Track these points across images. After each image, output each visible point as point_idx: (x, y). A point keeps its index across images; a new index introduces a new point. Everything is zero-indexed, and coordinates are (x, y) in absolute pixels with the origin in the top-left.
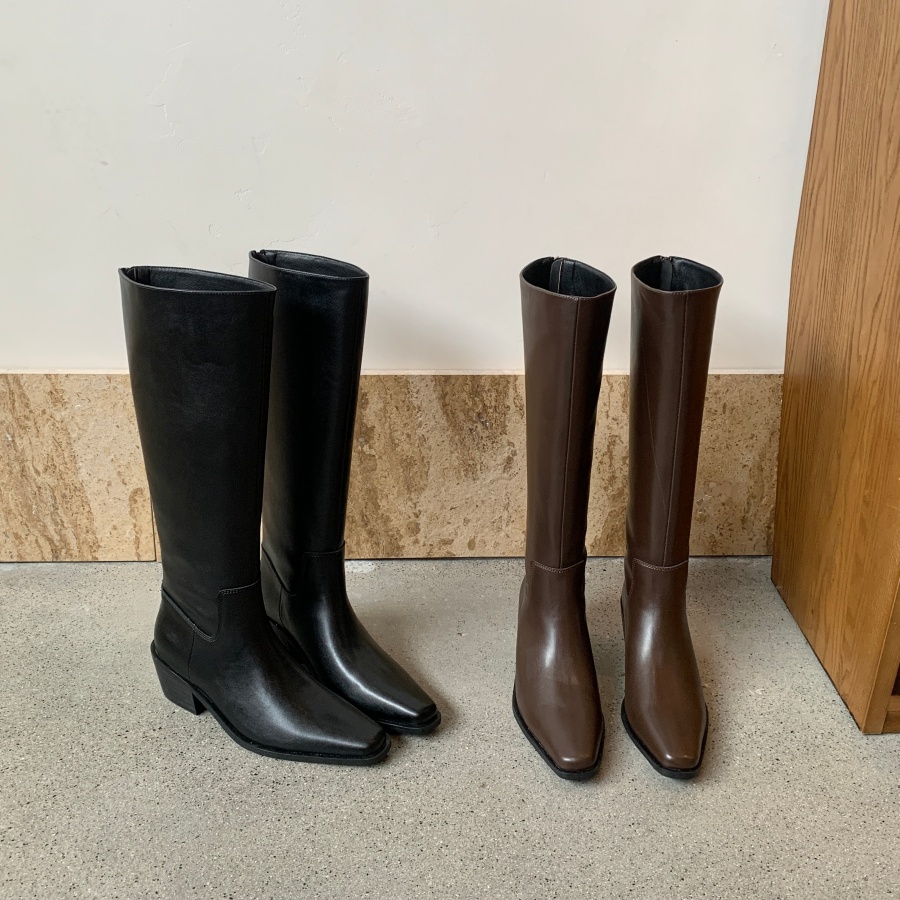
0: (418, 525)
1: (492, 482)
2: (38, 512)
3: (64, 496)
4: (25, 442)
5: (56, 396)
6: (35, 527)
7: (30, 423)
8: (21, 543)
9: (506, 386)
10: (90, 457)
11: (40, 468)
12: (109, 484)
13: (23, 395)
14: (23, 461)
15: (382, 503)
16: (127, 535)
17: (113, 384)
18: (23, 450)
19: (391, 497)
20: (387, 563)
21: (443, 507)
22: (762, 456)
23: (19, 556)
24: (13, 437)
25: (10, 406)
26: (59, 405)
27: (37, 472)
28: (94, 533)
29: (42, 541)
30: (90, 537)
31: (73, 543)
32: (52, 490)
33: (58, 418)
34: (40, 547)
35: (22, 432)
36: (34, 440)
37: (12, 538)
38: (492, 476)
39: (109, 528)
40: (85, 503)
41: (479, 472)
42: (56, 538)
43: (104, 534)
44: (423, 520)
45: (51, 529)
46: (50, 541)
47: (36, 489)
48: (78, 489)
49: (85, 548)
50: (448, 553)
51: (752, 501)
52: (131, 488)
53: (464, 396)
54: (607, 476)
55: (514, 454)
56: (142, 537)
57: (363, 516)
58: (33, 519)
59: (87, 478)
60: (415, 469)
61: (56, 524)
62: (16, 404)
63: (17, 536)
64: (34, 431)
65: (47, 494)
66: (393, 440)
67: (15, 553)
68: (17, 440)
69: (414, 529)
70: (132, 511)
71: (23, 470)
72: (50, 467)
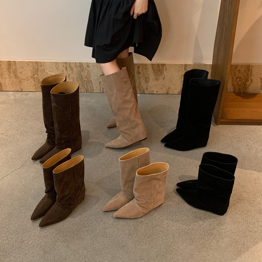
0: (148, 88)
1: (161, 81)
3: (88, 82)
5: (88, 66)
6: (83, 87)
7: (83, 70)
9: (164, 66)
10: (93, 76)
11: (85, 77)
12: (96, 80)
13: (82, 66)
14: (82, 76)
15: (142, 84)
16: (99, 88)
19: (143, 84)
20: (142, 94)
21: (152, 85)
24: (81, 72)
27: (84, 78)
28: (93, 88)
29: (84, 89)
31: (90, 90)
33: (88, 69)
34: (84, 90)
36: (84, 73)
38: (161, 80)
40: (92, 83)
41: (159, 80)
42: (87, 89)
43: (95, 88)
44: (149, 87)
45: (86, 87)
46: (86, 89)
47: (84, 81)
48: (91, 81)
49: (91, 90)
50: (153, 93)
53: (156, 67)
55: (165, 77)
57: (138, 86)
59: (92, 79)
60: (147, 79)
65: (86, 82)
66: (144, 74)
68: (81, 73)
69: (147, 89)
70: (100, 85)
71: (82, 78)
72: (86, 77)
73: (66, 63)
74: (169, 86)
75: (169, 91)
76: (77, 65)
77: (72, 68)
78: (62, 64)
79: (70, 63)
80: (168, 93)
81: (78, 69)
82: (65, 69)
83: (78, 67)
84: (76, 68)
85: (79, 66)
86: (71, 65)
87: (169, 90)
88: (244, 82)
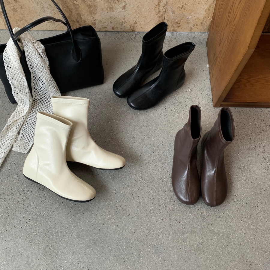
0: (95, 23)
1: (119, 12)
15: (83, 17)
19: (85, 15)
21: (103, 19)
22: (210, 6)
41: (114, 9)
50: (106, 30)
51: (205, 18)
54: (157, 11)
55: (126, 5)
57: (77, 20)
60: (93, 8)
74: (135, 20)
75: (136, 27)
80: (133, 30)
87: (136, 25)
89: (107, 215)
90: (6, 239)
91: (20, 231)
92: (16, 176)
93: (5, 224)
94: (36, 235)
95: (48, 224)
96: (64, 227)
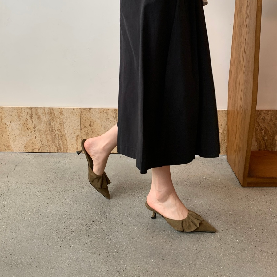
2: (55, 140)
3: (61, 137)
4: (53, 123)
5: (61, 113)
6: (54, 144)
7: (55, 119)
8: (50, 148)
10: (68, 127)
11: (56, 130)
12: (72, 134)
13: (54, 112)
14: (52, 128)
16: (75, 146)
17: (74, 110)
18: (53, 125)
22: (224, 130)
23: (50, 151)
24: (50, 122)
25: (51, 115)
26: (62, 115)
27: (55, 131)
28: (67, 146)
29: (55, 147)
30: (66, 147)
31: (62, 148)
32: (58, 135)
33: (61, 118)
34: (54, 149)
35: (53, 121)
36: (55, 123)
37: (48, 147)
39: (71, 144)
40: (66, 138)
42: (58, 147)
43: (69, 146)
45: (57, 144)
47: (55, 135)
48: (64, 135)
49: (65, 149)
51: (222, 141)
52: (76, 135)
56: (78, 147)
58: (53, 142)
59: (67, 132)
61: (59, 143)
62: (52, 115)
63: (50, 146)
64: (56, 121)
65: (57, 136)
67: (49, 150)
70: (76, 140)
71: (52, 130)
72: (58, 130)
73: (32, 108)
76: (46, 112)
77: (39, 116)
78: (26, 110)
79: (36, 109)
81: (48, 117)
82: (29, 118)
83: (47, 115)
84: (45, 116)
85: (49, 112)
86: (39, 111)
88: (272, 136)
89: (162, 240)
90: (70, 251)
91: (83, 247)
92: (80, 217)
93: (70, 242)
94: (97, 250)
95: (108, 243)
96: (123, 245)
